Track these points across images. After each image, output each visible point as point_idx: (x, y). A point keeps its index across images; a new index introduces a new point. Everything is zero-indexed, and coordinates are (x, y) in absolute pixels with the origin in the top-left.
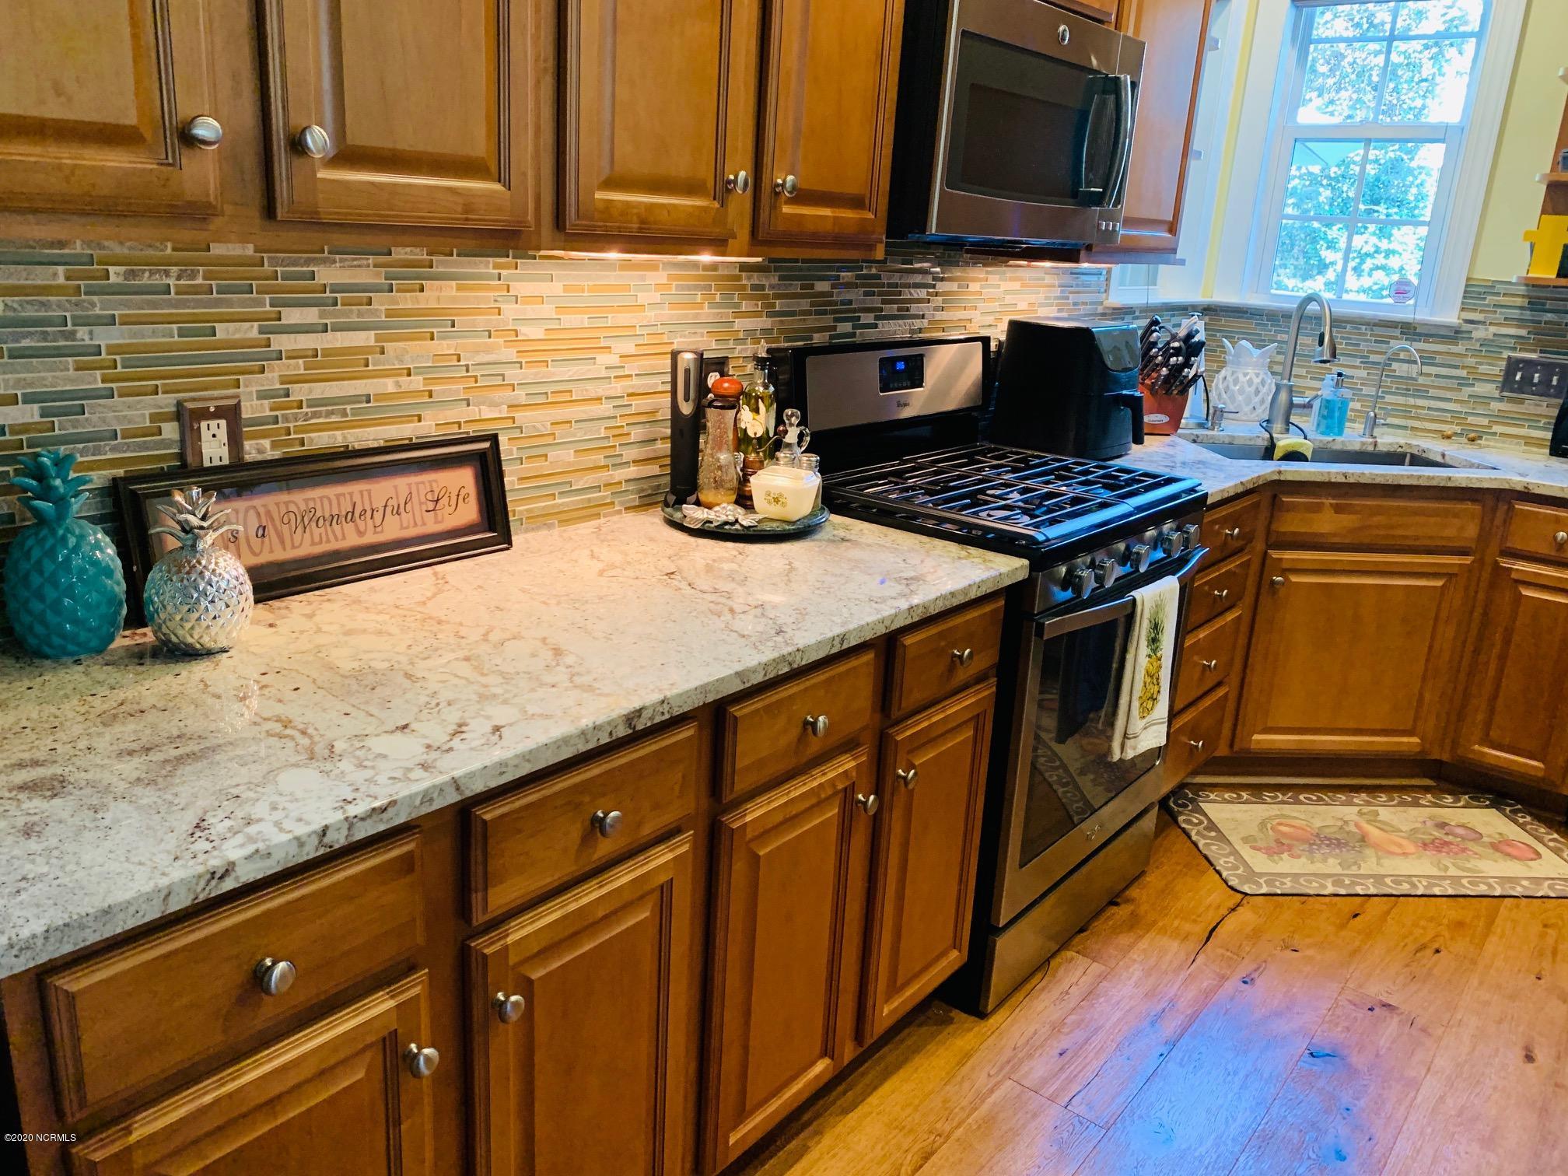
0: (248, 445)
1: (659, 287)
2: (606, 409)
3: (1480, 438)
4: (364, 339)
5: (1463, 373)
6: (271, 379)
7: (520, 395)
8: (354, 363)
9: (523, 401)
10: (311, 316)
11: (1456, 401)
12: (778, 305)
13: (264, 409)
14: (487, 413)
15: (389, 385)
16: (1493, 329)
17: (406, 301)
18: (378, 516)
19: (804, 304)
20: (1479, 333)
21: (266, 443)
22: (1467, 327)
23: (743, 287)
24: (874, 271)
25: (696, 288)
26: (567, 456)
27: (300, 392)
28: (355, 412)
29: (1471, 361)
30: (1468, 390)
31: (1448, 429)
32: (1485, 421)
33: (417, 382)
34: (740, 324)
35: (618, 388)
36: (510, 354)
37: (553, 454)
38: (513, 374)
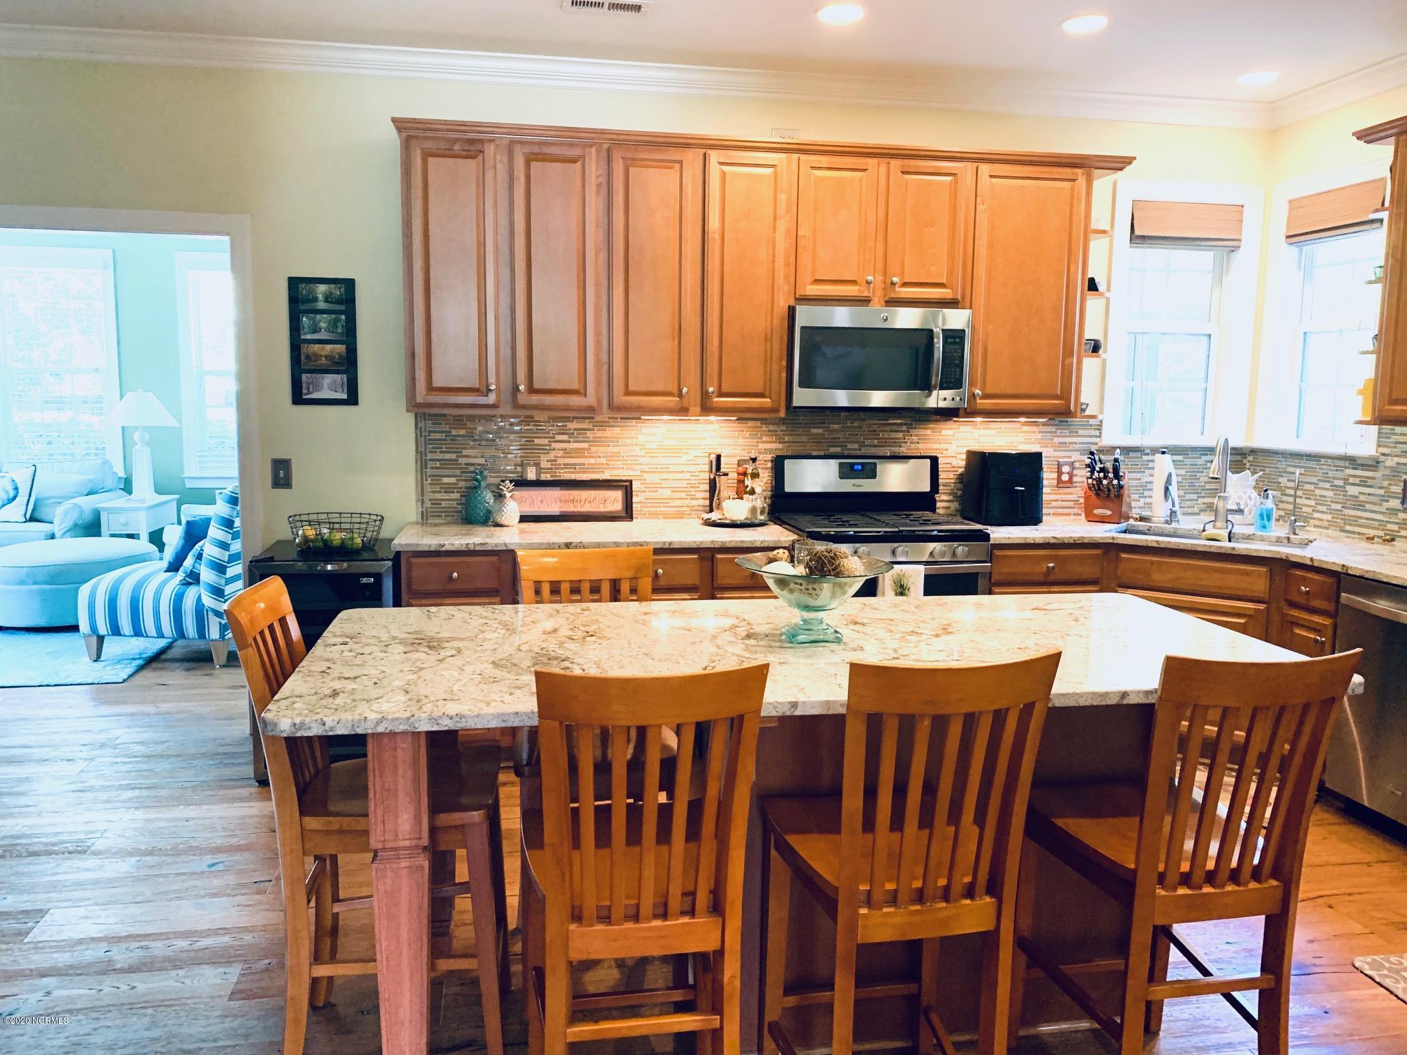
0: (542, 475)
1: (714, 431)
2: (687, 476)
3: (1393, 540)
4: (585, 445)
5: (1382, 492)
6: (552, 455)
7: (646, 468)
8: (578, 453)
9: (647, 470)
10: (565, 437)
11: (1381, 513)
12: (786, 439)
13: (549, 465)
14: (631, 473)
15: (592, 461)
16: (1396, 460)
17: (599, 434)
18: (583, 503)
19: (804, 439)
20: (1391, 462)
21: (549, 476)
22: (1382, 458)
23: (764, 431)
24: (856, 424)
25: (734, 431)
26: (668, 493)
27: (560, 461)
28: (580, 468)
29: (1386, 483)
30: (1385, 504)
31: (1372, 533)
32: (1396, 527)
33: (603, 460)
34: (762, 446)
35: (693, 468)
36: (642, 453)
37: (660, 491)
38: (642, 460)
